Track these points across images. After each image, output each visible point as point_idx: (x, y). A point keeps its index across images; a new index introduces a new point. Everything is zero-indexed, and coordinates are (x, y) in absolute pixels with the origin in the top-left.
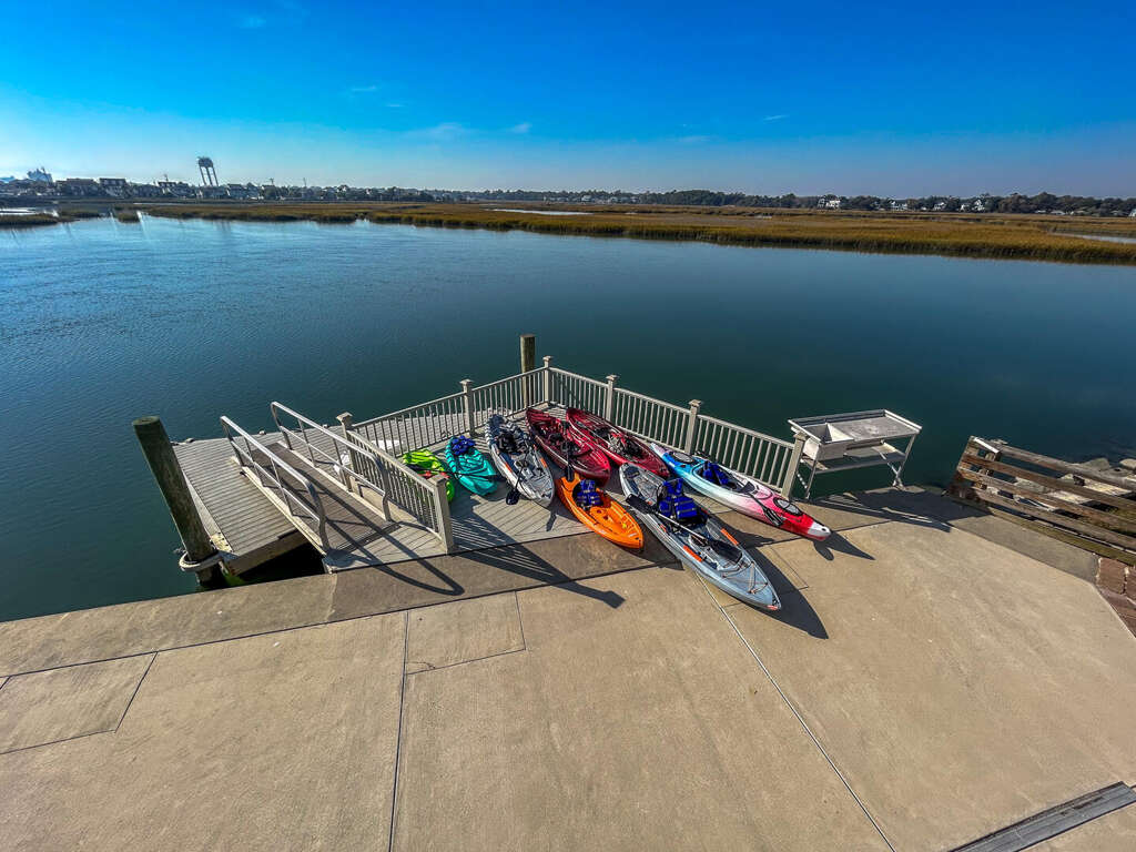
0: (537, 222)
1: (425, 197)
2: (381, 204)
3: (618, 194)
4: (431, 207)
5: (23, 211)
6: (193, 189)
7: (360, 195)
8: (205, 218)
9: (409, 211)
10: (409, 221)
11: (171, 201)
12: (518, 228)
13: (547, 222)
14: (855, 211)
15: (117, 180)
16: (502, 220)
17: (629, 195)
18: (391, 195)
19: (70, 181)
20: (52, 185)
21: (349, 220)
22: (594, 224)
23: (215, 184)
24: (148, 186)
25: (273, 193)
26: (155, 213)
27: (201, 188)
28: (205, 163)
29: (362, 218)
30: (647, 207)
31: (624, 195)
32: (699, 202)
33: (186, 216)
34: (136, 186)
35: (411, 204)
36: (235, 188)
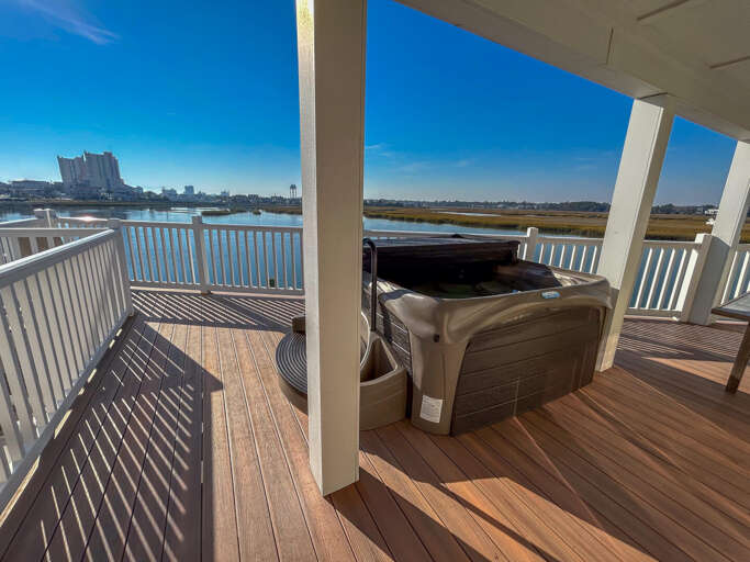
0: (460, 220)
1: (399, 204)
3: (524, 204)
4: (403, 210)
6: (285, 200)
9: (388, 212)
10: (386, 217)
11: (275, 205)
13: (466, 220)
15: (255, 196)
16: (439, 218)
17: (533, 204)
18: (380, 203)
19: (237, 196)
20: (229, 198)
22: (499, 222)
23: (295, 197)
24: (267, 198)
27: (288, 199)
28: (293, 187)
30: (544, 212)
31: (530, 204)
32: (587, 209)
34: (262, 199)
35: (390, 208)
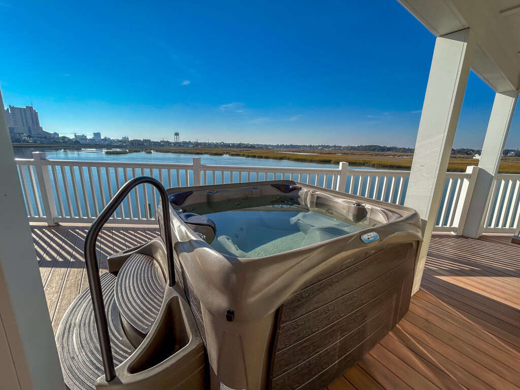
0: (294, 157)
1: (253, 147)
2: (235, 149)
3: (335, 146)
4: (253, 150)
5: (118, 150)
7: (228, 146)
8: (173, 153)
9: (245, 152)
10: (243, 156)
11: (162, 147)
12: (286, 159)
13: (299, 157)
15: (148, 140)
16: (279, 156)
17: (340, 147)
19: (134, 140)
20: (129, 141)
21: (221, 155)
22: (319, 158)
23: (178, 141)
24: (157, 142)
25: (197, 144)
26: (157, 151)
28: (177, 134)
29: (226, 154)
30: (347, 152)
32: (374, 150)
33: (167, 152)
34: (153, 142)
35: (246, 149)
36: (185, 143)
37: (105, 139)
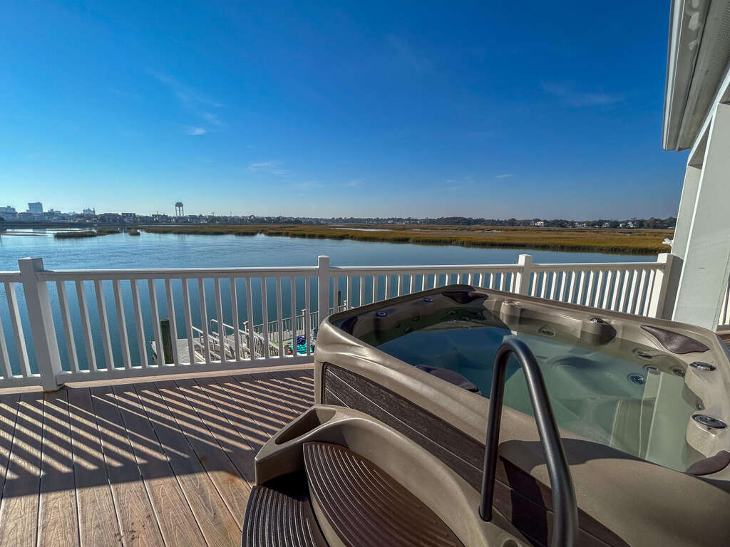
0: (359, 235)
1: (298, 221)
2: (272, 225)
3: (409, 219)
5: (77, 230)
6: (171, 218)
7: (261, 221)
8: (175, 233)
10: (287, 235)
12: (348, 238)
13: (365, 235)
14: (553, 228)
15: (131, 214)
16: (340, 234)
17: (416, 220)
18: (278, 220)
21: (253, 234)
22: (393, 236)
23: (182, 215)
25: (213, 219)
27: (175, 218)
28: (179, 205)
29: (261, 233)
30: (425, 226)
31: (413, 220)
32: (458, 223)
33: (165, 232)
36: (193, 217)
37: (51, 213)
